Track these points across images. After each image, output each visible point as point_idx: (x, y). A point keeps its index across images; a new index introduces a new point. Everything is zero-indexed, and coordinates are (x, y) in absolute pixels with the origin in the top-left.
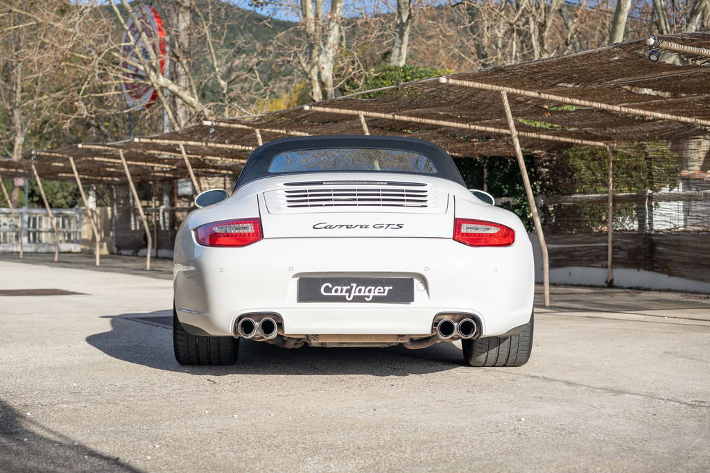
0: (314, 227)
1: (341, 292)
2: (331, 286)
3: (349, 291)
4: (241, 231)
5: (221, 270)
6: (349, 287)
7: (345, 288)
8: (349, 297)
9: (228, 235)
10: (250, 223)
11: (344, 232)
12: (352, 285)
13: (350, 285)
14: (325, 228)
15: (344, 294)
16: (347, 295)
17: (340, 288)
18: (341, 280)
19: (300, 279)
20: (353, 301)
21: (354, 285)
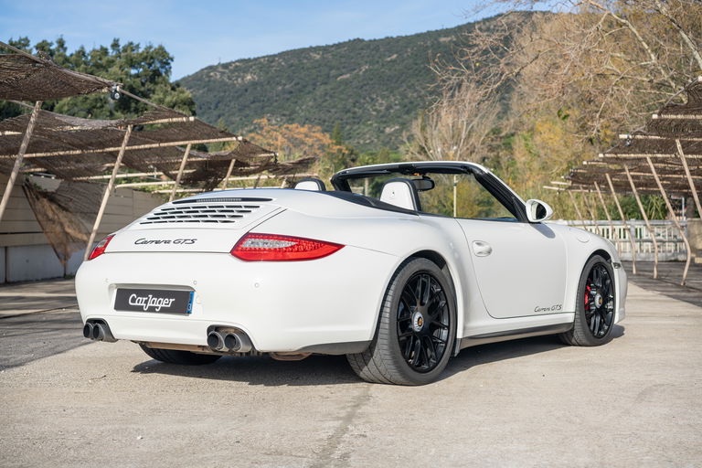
0: (135, 243)
2: (136, 297)
6: (147, 298)
8: (146, 307)
12: (149, 296)
14: (143, 243)
15: (143, 304)
17: (141, 299)
18: (143, 291)
19: (118, 290)
20: (147, 311)
21: (151, 296)
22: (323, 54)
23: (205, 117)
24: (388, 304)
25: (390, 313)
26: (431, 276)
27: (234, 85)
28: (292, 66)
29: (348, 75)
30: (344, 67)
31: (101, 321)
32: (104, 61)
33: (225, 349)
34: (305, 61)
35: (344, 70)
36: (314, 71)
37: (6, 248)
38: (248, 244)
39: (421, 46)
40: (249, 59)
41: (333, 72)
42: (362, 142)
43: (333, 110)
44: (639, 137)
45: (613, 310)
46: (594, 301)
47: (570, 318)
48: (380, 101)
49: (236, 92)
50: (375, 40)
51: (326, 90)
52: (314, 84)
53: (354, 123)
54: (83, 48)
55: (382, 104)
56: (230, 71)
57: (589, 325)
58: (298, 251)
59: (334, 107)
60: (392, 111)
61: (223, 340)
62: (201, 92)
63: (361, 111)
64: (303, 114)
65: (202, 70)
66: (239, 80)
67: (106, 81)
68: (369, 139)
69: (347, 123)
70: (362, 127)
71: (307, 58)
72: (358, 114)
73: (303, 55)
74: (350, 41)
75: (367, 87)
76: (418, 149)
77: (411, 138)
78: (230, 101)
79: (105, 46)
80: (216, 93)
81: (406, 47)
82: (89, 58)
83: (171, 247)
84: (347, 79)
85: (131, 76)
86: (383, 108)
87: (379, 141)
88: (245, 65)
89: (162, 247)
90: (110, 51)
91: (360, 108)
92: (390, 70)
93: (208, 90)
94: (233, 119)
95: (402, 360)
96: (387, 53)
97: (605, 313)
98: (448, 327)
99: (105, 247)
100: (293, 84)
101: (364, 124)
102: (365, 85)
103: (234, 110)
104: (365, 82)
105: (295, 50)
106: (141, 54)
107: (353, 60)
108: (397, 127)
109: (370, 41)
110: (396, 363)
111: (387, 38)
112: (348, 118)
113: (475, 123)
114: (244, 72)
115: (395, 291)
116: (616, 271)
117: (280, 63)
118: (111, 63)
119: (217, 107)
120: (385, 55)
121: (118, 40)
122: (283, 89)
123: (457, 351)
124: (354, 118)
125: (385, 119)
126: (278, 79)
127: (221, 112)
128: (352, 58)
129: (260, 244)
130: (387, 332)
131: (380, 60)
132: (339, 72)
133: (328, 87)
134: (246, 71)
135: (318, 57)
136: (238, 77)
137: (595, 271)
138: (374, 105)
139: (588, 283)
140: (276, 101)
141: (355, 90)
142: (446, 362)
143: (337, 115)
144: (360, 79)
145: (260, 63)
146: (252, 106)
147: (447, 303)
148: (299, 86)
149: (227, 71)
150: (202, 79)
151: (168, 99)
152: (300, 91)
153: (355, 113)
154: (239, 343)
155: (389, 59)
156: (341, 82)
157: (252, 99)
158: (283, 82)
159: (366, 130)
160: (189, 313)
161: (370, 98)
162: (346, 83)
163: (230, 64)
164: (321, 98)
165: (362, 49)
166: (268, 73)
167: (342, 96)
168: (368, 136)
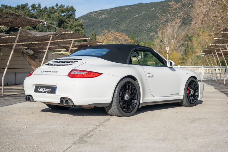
2: (40, 88)
11: (46, 73)
14: (43, 72)
18: (42, 87)
19: (35, 86)
20: (43, 93)
21: (44, 88)
22: (129, 8)
23: (89, 29)
24: (116, 92)
25: (117, 94)
26: (131, 83)
27: (99, 18)
28: (118, 12)
29: (138, 15)
30: (136, 13)
31: (31, 96)
32: (53, 11)
33: (65, 104)
34: (123, 10)
35: (136, 14)
36: (126, 14)
37: (15, 73)
38: (73, 73)
39: (162, 5)
40: (104, 10)
41: (133, 14)
42: (142, 38)
43: (132, 27)
44: (220, 39)
45: (198, 95)
46: (191, 92)
47: (182, 98)
48: (148, 24)
49: (99, 21)
50: (147, 3)
51: (130, 20)
52: (126, 18)
53: (139, 32)
54: (46, 6)
55: (149, 25)
56: (97, 14)
57: (189, 100)
58: (88, 75)
59: (133, 26)
60: (152, 28)
61: (65, 102)
62: (87, 21)
63: (142, 28)
64: (122, 29)
65: (88, 13)
66: (101, 17)
67: (42, 21)
68: (145, 37)
69: (137, 32)
70: (142, 33)
71: (123, 9)
72: (141, 29)
73: (122, 8)
74: (138, 4)
75: (144, 20)
76: (160, 41)
77: (158, 37)
78: (97, 24)
79: (53, 6)
80: (92, 21)
81: (158, 6)
82: (48, 10)
83: (51, 73)
84: (137, 17)
85: (62, 16)
86: (149, 27)
87: (148, 38)
88: (103, 12)
89: (48, 73)
90: (55, 7)
91: (141, 27)
92: (152, 13)
93: (90, 20)
94: (98, 30)
95: (121, 109)
96: (151, 8)
97: (195, 96)
98: (137, 99)
99: (32, 73)
100: (119, 18)
101: (143, 32)
102: (143, 19)
103: (99, 27)
104: (143, 18)
105: (119, 7)
106: (66, 9)
107: (139, 10)
108: (154, 33)
109: (145, 4)
110: (119, 110)
111: (151, 3)
112: (137, 30)
113: (179, 32)
114: (102, 14)
115: (119, 88)
116: (199, 83)
117: (114, 11)
118: (55, 12)
119: (93, 26)
120: (150, 9)
121: (58, 4)
122: (115, 20)
123: (140, 107)
124: (139, 30)
125: (150, 30)
126: (113, 17)
127: (94, 28)
128: (139, 9)
129: (77, 73)
130: (116, 100)
131: (149, 10)
132: (134, 14)
133: (131, 19)
134: (103, 14)
135: (127, 9)
136: (100, 16)
137: (191, 83)
138: (146, 26)
139: (188, 86)
140: (113, 24)
141: (140, 20)
142: (136, 110)
143: (134, 29)
144: (142, 17)
145: (108, 11)
146: (105, 26)
147: (137, 92)
148: (121, 19)
149: (96, 14)
150: (87, 17)
151: (74, 24)
152: (121, 21)
153: (140, 28)
154: (69, 103)
155: (152, 10)
156: (135, 18)
157: (105, 23)
158: (115, 17)
159: (144, 34)
160: (55, 93)
161: (145, 23)
162: (137, 18)
163: (97, 11)
164: (128, 23)
165: (142, 6)
166: (110, 15)
167: (135, 23)
168: (144, 36)
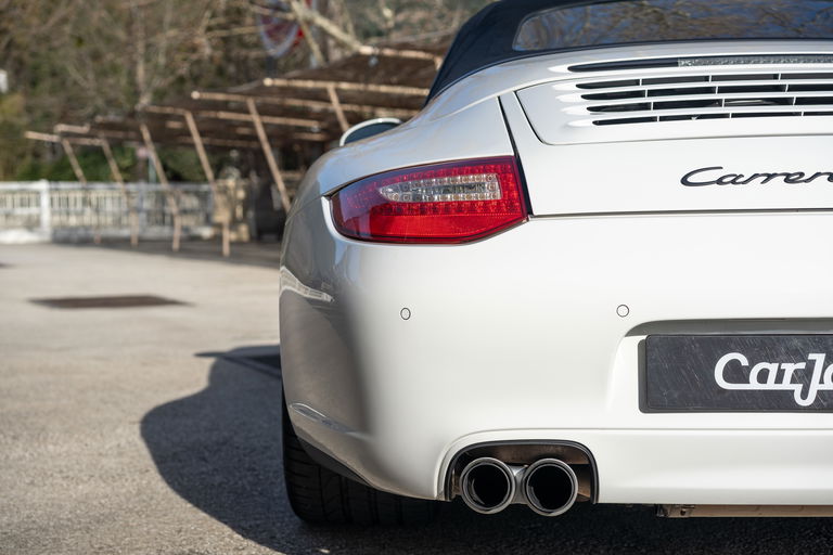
0: (684, 181)
1: (779, 379)
2: (744, 361)
3: (804, 377)
4: (462, 197)
5: (406, 315)
6: (802, 365)
7: (789, 368)
8: (804, 395)
9: (422, 208)
10: (485, 171)
11: (778, 192)
12: (811, 356)
13: (804, 359)
14: (720, 182)
15: (786, 385)
16: (798, 388)
17: (773, 368)
21: (820, 357)
